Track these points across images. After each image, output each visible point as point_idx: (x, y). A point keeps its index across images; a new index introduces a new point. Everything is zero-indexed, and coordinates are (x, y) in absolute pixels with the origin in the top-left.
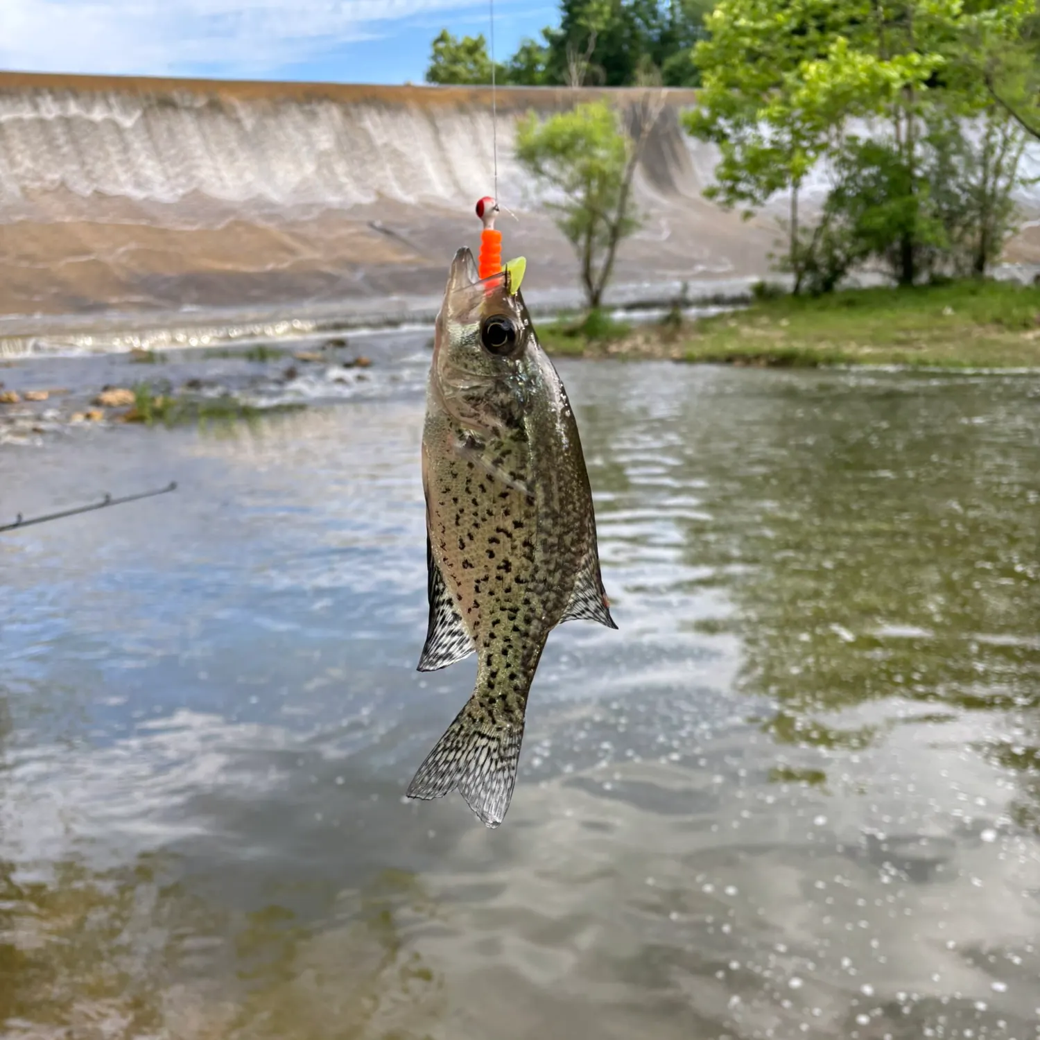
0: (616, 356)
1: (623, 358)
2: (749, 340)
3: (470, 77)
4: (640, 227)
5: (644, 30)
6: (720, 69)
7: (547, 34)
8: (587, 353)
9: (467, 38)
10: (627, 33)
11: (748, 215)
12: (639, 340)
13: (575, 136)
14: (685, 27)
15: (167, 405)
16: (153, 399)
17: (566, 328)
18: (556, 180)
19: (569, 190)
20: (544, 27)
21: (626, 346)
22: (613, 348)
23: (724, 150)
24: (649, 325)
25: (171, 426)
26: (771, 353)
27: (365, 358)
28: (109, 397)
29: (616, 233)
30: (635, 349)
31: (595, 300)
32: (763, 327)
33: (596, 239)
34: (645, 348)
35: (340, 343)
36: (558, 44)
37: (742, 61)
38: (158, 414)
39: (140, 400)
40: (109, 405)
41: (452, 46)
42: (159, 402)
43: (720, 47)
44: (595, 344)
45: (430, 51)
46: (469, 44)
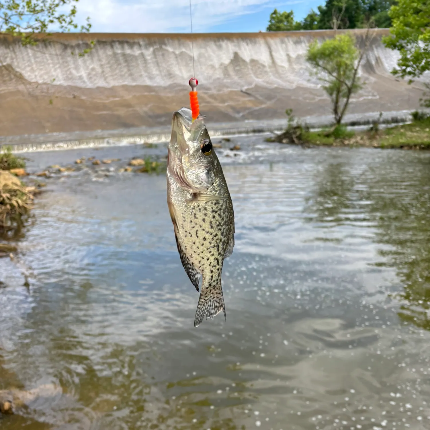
0: (348, 145)
1: (350, 146)
2: (411, 138)
3: (285, 28)
4: (361, 88)
5: (362, 5)
6: (401, 18)
7: (320, 8)
8: (335, 144)
9: (285, 12)
10: (355, 7)
11: (410, 82)
12: (359, 138)
13: (335, 49)
14: (381, 3)
15: (157, 166)
16: (152, 163)
17: (325, 133)
18: (325, 69)
19: (330, 73)
20: (318, 6)
21: (352, 141)
22: (346, 142)
23: (402, 53)
24: (363, 132)
25: (158, 174)
26: (422, 144)
27: (238, 146)
28: (135, 162)
29: (350, 91)
30: (357, 142)
31: (339, 121)
32: (417, 132)
33: (341, 94)
34: (361, 142)
35: (228, 140)
36: (324, 13)
37: (412, 14)
38: (154, 169)
39: (146, 163)
40: (134, 165)
41: (278, 15)
42: (154, 165)
43: (402, 8)
44: (338, 140)
45: (269, 19)
46: (286, 14)
